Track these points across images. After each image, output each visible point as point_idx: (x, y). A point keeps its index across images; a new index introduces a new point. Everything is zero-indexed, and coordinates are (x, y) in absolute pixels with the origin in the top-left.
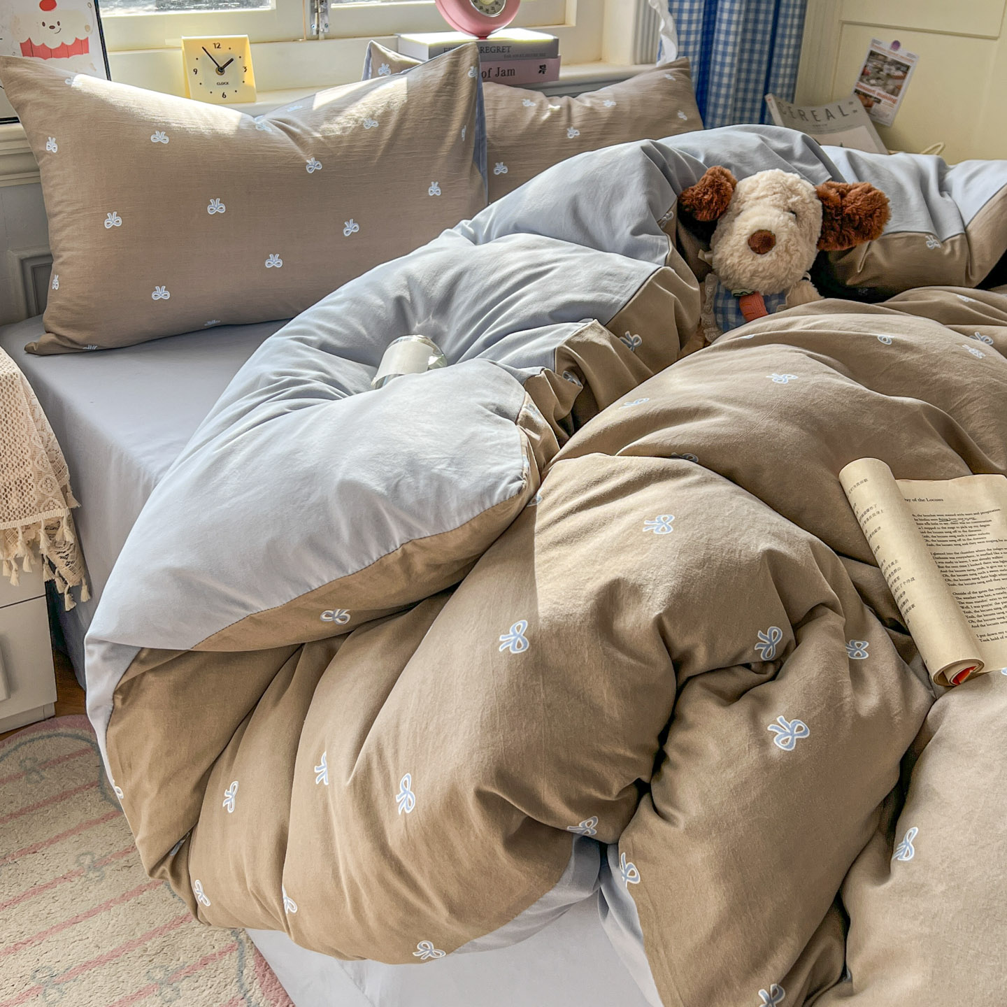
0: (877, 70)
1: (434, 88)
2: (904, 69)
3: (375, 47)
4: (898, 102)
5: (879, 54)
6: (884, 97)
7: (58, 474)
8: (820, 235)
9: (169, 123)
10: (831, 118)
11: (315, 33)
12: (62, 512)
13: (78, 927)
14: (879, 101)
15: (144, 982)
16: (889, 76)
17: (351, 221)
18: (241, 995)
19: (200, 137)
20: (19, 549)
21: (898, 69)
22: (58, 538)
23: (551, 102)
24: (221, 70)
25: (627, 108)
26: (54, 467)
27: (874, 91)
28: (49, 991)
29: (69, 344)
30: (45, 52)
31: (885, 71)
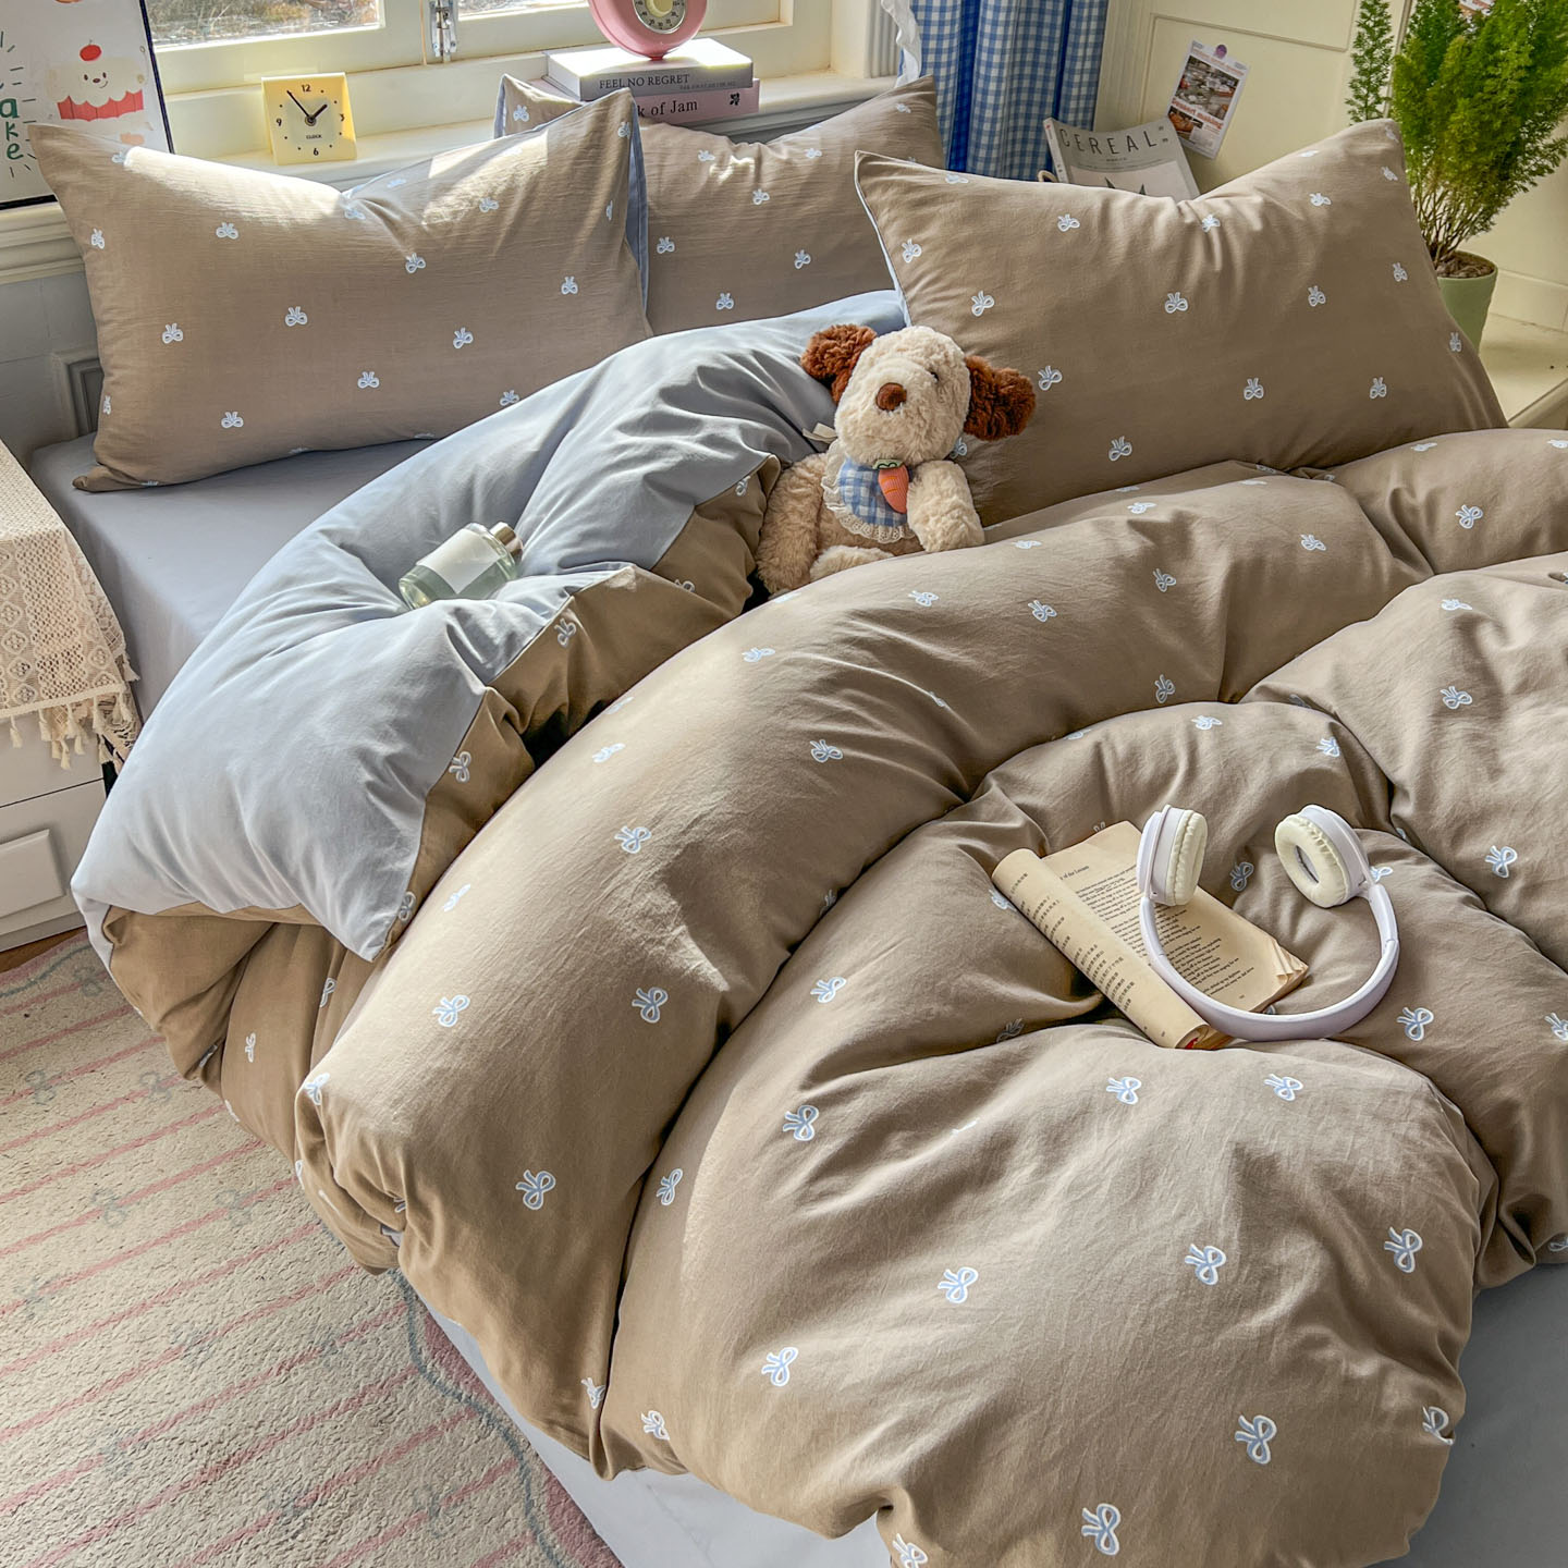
0: (1197, 83)
1: (572, 154)
2: (1231, 83)
3: (509, 81)
4: (1223, 128)
5: (1200, 62)
6: (1208, 120)
7: (112, 644)
8: (967, 411)
9: (238, 212)
10: (1133, 149)
11: (438, 54)
12: (118, 688)
14: (1200, 125)
16: (1212, 90)
17: (463, 330)
19: (276, 228)
20: (70, 729)
21: (1224, 83)
22: (115, 715)
23: (735, 152)
24: (311, 120)
25: (835, 160)
26: (106, 635)
27: (1194, 111)
28: (110, 1213)
29: (125, 480)
30: (89, 113)
31: (1208, 85)
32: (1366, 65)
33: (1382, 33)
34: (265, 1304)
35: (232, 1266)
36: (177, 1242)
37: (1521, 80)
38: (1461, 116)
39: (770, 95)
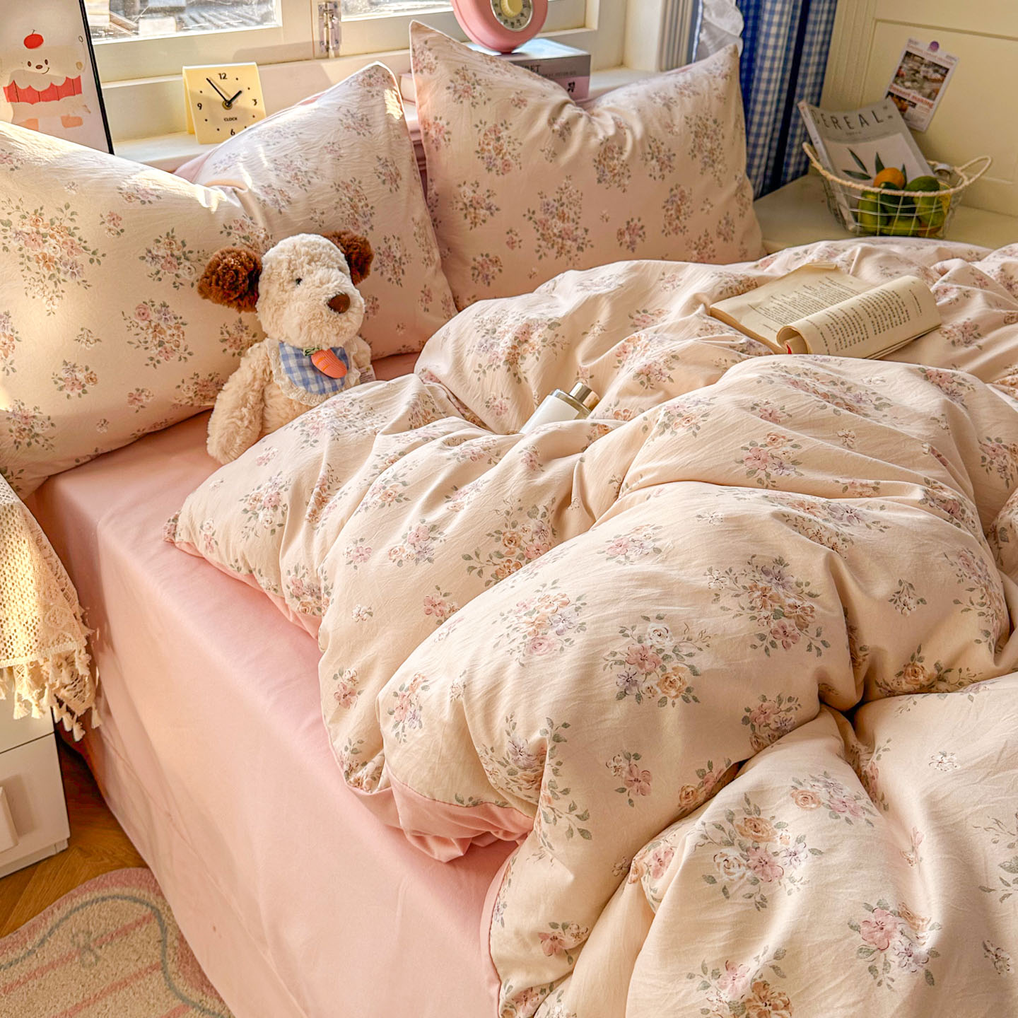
0: (912, 72)
2: (944, 72)
4: (934, 107)
5: (915, 55)
6: (922, 101)
10: (865, 125)
11: (325, 51)
14: (914, 105)
16: (925, 78)
21: (936, 71)
27: (909, 95)
31: (922, 74)
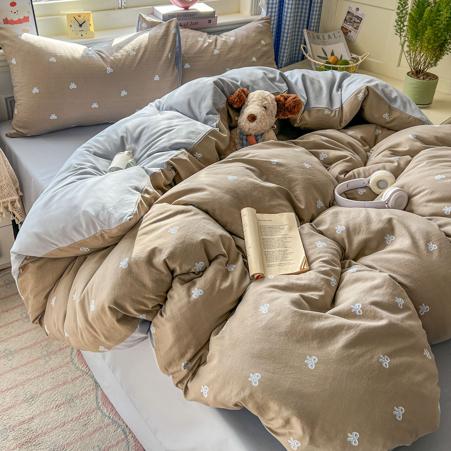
0: (350, 19)
1: (159, 38)
2: (361, 19)
3: (141, 15)
4: (358, 32)
5: (351, 13)
6: (352, 30)
7: (15, 184)
8: (276, 114)
9: (56, 54)
10: (330, 39)
11: (120, 6)
12: (16, 197)
13: (20, 336)
14: (351, 32)
15: (40, 355)
16: (354, 21)
17: (124, 91)
18: (71, 361)
19: (68, 59)
21: (358, 19)
22: (15, 206)
23: (209, 37)
24: (81, 26)
25: (239, 41)
26: (13, 182)
27: (349, 27)
28: (9, 356)
29: (21, 134)
30: (13, 22)
31: (353, 20)
32: (400, 15)
33: (405, 5)
34: (53, 386)
35: (44, 374)
36: (28, 366)
37: (447, 21)
38: (428, 32)
39: (221, 20)
